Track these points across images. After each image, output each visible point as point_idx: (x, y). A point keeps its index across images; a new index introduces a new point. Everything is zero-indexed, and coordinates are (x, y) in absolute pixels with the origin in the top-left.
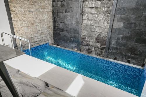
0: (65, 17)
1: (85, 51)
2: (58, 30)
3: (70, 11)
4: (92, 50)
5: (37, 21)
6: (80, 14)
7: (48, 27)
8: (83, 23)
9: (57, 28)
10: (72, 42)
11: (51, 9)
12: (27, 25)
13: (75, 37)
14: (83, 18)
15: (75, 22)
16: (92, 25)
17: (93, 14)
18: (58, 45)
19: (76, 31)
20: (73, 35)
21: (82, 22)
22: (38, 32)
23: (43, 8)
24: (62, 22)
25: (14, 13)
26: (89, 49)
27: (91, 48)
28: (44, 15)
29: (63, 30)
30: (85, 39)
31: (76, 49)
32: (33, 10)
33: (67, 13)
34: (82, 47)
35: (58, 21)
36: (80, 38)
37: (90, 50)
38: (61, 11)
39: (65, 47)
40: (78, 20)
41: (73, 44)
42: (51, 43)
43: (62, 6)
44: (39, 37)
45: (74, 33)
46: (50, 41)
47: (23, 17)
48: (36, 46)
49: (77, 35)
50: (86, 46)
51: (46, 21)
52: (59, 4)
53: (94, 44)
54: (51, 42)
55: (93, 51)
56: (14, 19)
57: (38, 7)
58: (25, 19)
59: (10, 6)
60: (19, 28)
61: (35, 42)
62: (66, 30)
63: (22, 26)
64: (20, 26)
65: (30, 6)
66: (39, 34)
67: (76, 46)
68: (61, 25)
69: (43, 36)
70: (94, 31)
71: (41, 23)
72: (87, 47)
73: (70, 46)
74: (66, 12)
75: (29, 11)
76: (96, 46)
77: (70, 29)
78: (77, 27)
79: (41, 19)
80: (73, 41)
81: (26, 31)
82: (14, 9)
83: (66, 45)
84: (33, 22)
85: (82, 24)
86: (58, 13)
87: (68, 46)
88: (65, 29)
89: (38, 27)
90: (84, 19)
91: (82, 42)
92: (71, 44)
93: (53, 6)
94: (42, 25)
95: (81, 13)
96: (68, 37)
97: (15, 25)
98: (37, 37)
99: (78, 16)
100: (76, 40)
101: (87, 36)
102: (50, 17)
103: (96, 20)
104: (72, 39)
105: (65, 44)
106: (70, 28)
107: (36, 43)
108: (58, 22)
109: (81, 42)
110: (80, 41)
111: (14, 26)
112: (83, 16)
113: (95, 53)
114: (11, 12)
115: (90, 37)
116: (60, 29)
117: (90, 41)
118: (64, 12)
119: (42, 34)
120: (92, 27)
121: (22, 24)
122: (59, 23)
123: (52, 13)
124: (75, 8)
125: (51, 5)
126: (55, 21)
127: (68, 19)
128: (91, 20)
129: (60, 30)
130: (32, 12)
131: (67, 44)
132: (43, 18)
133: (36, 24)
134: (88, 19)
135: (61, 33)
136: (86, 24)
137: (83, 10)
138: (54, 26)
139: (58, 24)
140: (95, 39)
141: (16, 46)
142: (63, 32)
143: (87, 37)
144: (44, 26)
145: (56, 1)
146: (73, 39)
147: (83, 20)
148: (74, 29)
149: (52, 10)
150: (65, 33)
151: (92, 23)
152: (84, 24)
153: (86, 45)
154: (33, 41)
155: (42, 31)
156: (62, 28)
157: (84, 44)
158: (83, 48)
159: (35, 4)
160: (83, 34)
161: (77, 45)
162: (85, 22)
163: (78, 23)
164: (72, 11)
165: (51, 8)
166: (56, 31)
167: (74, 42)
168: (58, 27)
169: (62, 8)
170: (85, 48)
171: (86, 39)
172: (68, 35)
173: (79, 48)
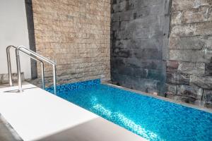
0: (134, 27)
1: (176, 97)
2: (120, 54)
3: (144, 15)
4: (196, 96)
5: (80, 35)
6: (166, 15)
7: (101, 49)
8: (172, 32)
9: (117, 50)
10: (148, 78)
11: (107, 17)
12: (61, 40)
13: (153, 66)
14: (172, 22)
15: (153, 35)
16: (195, 34)
17: (198, 9)
18: (118, 84)
19: (156, 53)
20: (149, 61)
21: (170, 31)
22: (81, 55)
23: (93, 14)
24: (126, 39)
25: (40, 16)
26: (187, 93)
27: (192, 91)
28: (94, 27)
29: (128, 54)
30: (177, 68)
31: (155, 93)
32: (74, 15)
33: (137, 20)
34: (170, 86)
35: (120, 37)
36: (164, 67)
37: (191, 96)
38: (126, 17)
39: (132, 88)
40: (161, 29)
41: (149, 81)
42: (105, 79)
43: (128, 7)
44: (81, 66)
45: (152, 57)
46: (102, 76)
47: (54, 26)
48: (74, 81)
49: (157, 62)
50: (179, 85)
51: (97, 37)
52: (123, 5)
53: (203, 80)
54: (105, 77)
55: (200, 98)
56: (37, 28)
57: (84, 11)
58: (58, 29)
59: (33, 5)
60: (44, 44)
61: (73, 74)
62: (135, 54)
63: (51, 41)
64: (47, 40)
65: (69, 8)
66: (81, 60)
67: (156, 85)
68: (125, 45)
69: (90, 64)
70: (199, 47)
71: (88, 40)
72: (183, 88)
73: (141, 86)
74: (135, 17)
75: (67, 16)
76: (206, 85)
77: (144, 50)
78: (157, 45)
79: (88, 32)
80: (150, 74)
81: (57, 51)
82: (40, 9)
83: (135, 85)
84: (72, 36)
85: (169, 37)
86: (120, 23)
87: (139, 87)
88: (133, 51)
89: (80, 47)
90: (174, 25)
91: (170, 76)
92: (145, 81)
93: (112, 11)
94: (89, 44)
95: (167, 13)
96: (139, 67)
97: (38, 38)
98: (78, 65)
99: (161, 21)
100: (155, 72)
101: (182, 62)
102: (105, 31)
103: (205, 23)
104: (147, 70)
105: (133, 81)
106: (142, 47)
107: (76, 75)
108: (119, 40)
109: (167, 77)
110: (164, 74)
111: (36, 39)
112: (170, 20)
113: (204, 102)
114: (35, 15)
115: (190, 64)
116: (123, 52)
117: (190, 73)
118: (132, 18)
119: (87, 59)
120: (195, 39)
121: (52, 37)
122: (121, 41)
123: (109, 24)
124: (154, 6)
125: (109, 10)
126: (114, 38)
127: (139, 30)
128: (193, 23)
129: (123, 54)
130: (72, 17)
131: (136, 83)
132: (92, 32)
133: (78, 41)
134: (184, 23)
135: (124, 60)
136: (178, 35)
137: (173, 6)
138: (113, 48)
139: (120, 43)
140: (203, 68)
141: (37, 77)
142: (129, 58)
143: (180, 65)
144: (94, 46)
145: (118, 2)
146: (149, 71)
147: (170, 28)
148: (150, 50)
149: (109, 19)
150: (133, 60)
151: (194, 30)
152: (174, 36)
153: (178, 82)
154: (69, 71)
155: (89, 55)
156: (126, 50)
157: (173, 81)
158: (172, 89)
159: (79, 5)
160: (172, 59)
161: (158, 84)
162: (175, 30)
163: (160, 35)
164: (148, 14)
165: (109, 15)
166: (115, 57)
167: (150, 76)
168: (120, 48)
169: (128, 12)
170: (177, 91)
171: (179, 68)
172: (139, 63)
173: (162, 89)
